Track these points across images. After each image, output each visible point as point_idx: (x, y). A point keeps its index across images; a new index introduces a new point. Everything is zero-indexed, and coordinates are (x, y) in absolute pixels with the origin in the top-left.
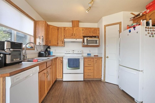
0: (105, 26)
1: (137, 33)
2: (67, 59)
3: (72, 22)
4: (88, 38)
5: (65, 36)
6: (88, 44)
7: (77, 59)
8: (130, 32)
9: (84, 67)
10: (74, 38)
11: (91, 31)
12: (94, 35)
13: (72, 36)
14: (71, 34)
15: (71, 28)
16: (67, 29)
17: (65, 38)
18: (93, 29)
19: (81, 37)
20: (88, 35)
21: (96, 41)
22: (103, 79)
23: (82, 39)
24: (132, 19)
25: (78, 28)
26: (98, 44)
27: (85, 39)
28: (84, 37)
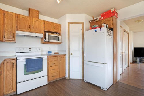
0: (69, 23)
1: (103, 33)
2: (25, 60)
3: (29, 10)
4: (50, 34)
5: (18, 26)
6: (50, 41)
7: (39, 59)
8: (96, 31)
9: (48, 67)
10: (32, 32)
11: (53, 26)
12: (56, 31)
13: (30, 28)
14: (28, 26)
15: (27, 17)
16: (21, 17)
17: (18, 30)
18: (56, 25)
19: (41, 31)
20: (50, 30)
21: (58, 38)
22: (67, 76)
23: (42, 33)
24: (90, 22)
25: (37, 19)
26: (60, 41)
27: (47, 34)
28: (45, 32)
